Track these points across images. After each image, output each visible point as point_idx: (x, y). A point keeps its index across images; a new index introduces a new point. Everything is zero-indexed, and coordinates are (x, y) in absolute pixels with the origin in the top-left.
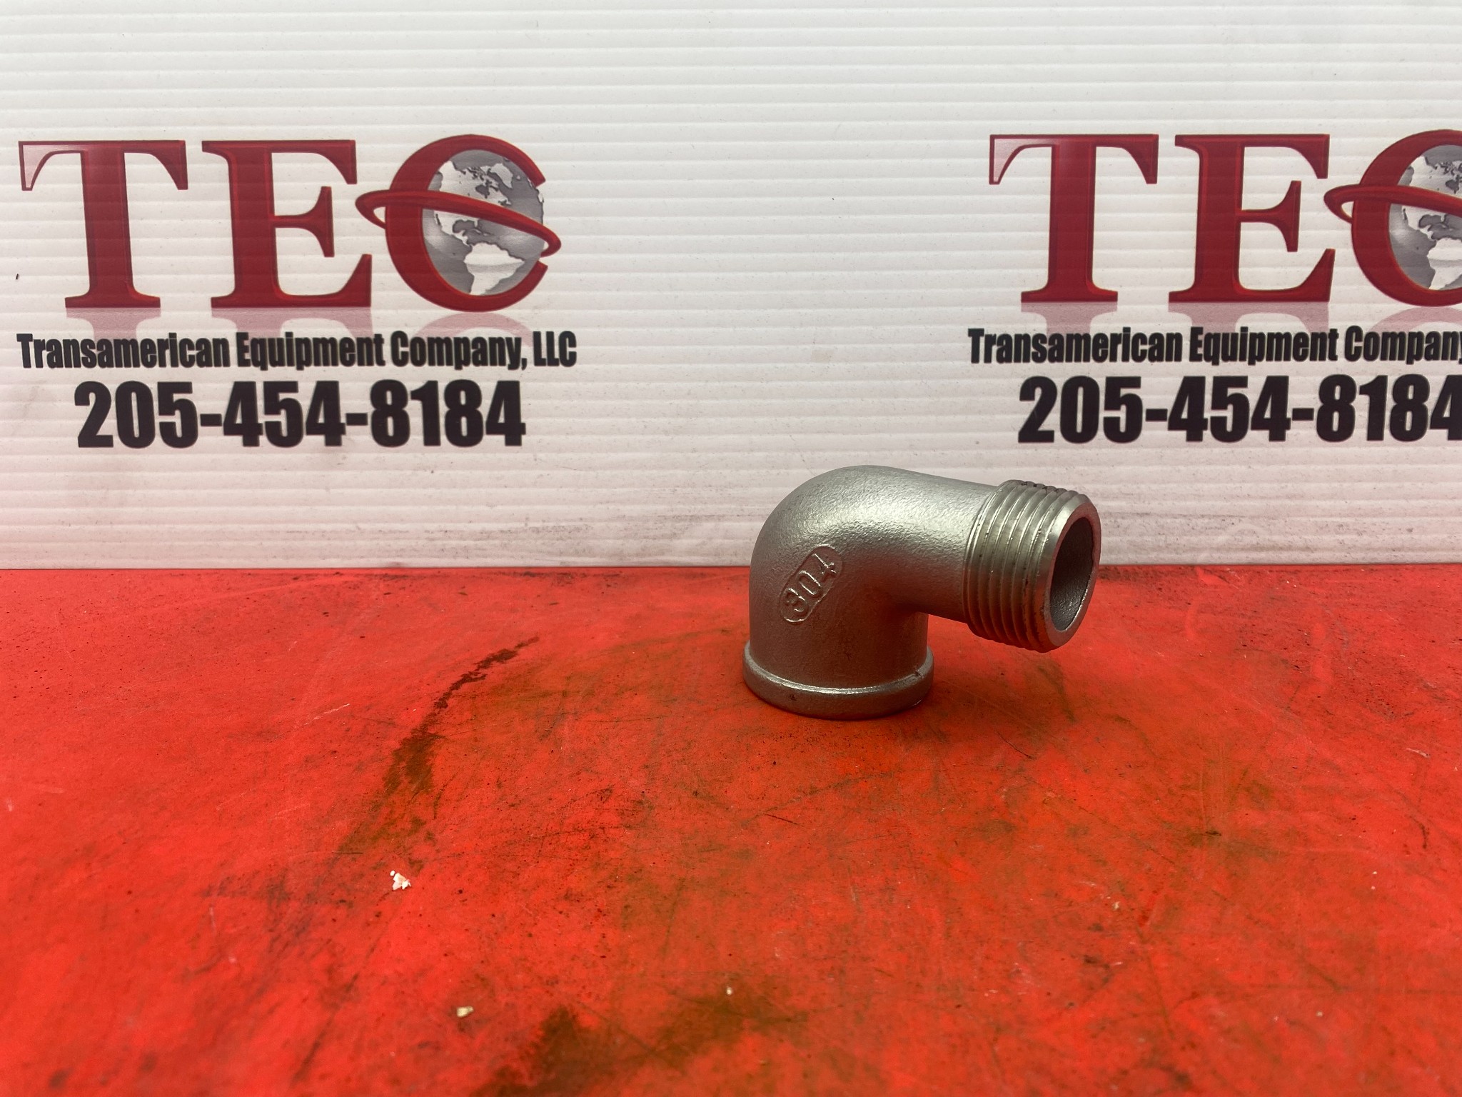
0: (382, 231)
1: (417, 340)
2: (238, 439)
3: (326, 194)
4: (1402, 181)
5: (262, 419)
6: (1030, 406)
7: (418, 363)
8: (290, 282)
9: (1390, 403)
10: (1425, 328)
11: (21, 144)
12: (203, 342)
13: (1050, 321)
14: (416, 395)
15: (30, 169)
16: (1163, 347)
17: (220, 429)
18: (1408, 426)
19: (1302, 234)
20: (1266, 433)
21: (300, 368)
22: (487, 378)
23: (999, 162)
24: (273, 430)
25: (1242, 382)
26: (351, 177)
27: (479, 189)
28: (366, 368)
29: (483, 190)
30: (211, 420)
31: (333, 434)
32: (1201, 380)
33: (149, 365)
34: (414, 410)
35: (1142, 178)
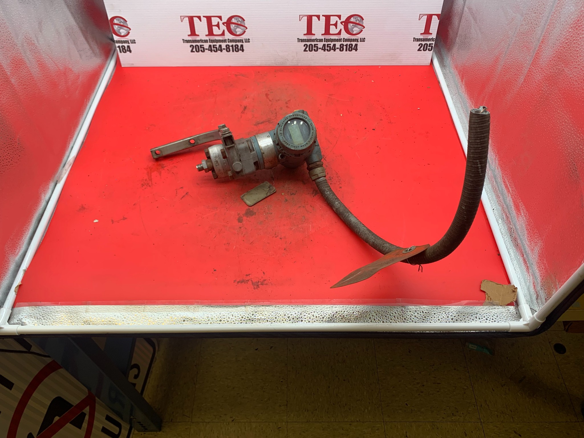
0: (225, 27)
1: (231, 40)
2: (210, 51)
3: (218, 23)
4: (350, 21)
5: (213, 49)
6: (305, 47)
7: (231, 42)
8: (215, 33)
9: (348, 47)
10: (353, 38)
11: (181, 16)
12: (205, 40)
13: (307, 37)
14: (231, 46)
15: (182, 20)
16: (321, 40)
17: (207, 50)
18: (350, 50)
19: (338, 27)
20: (333, 51)
21: (217, 43)
22: (239, 44)
23: (300, 19)
24: (214, 50)
25: (330, 44)
26: (221, 20)
27: (237, 22)
28: (225, 43)
29: (238, 22)
30: (206, 49)
31: (221, 51)
32: (325, 44)
33: (199, 43)
34: (231, 48)
35: (317, 20)
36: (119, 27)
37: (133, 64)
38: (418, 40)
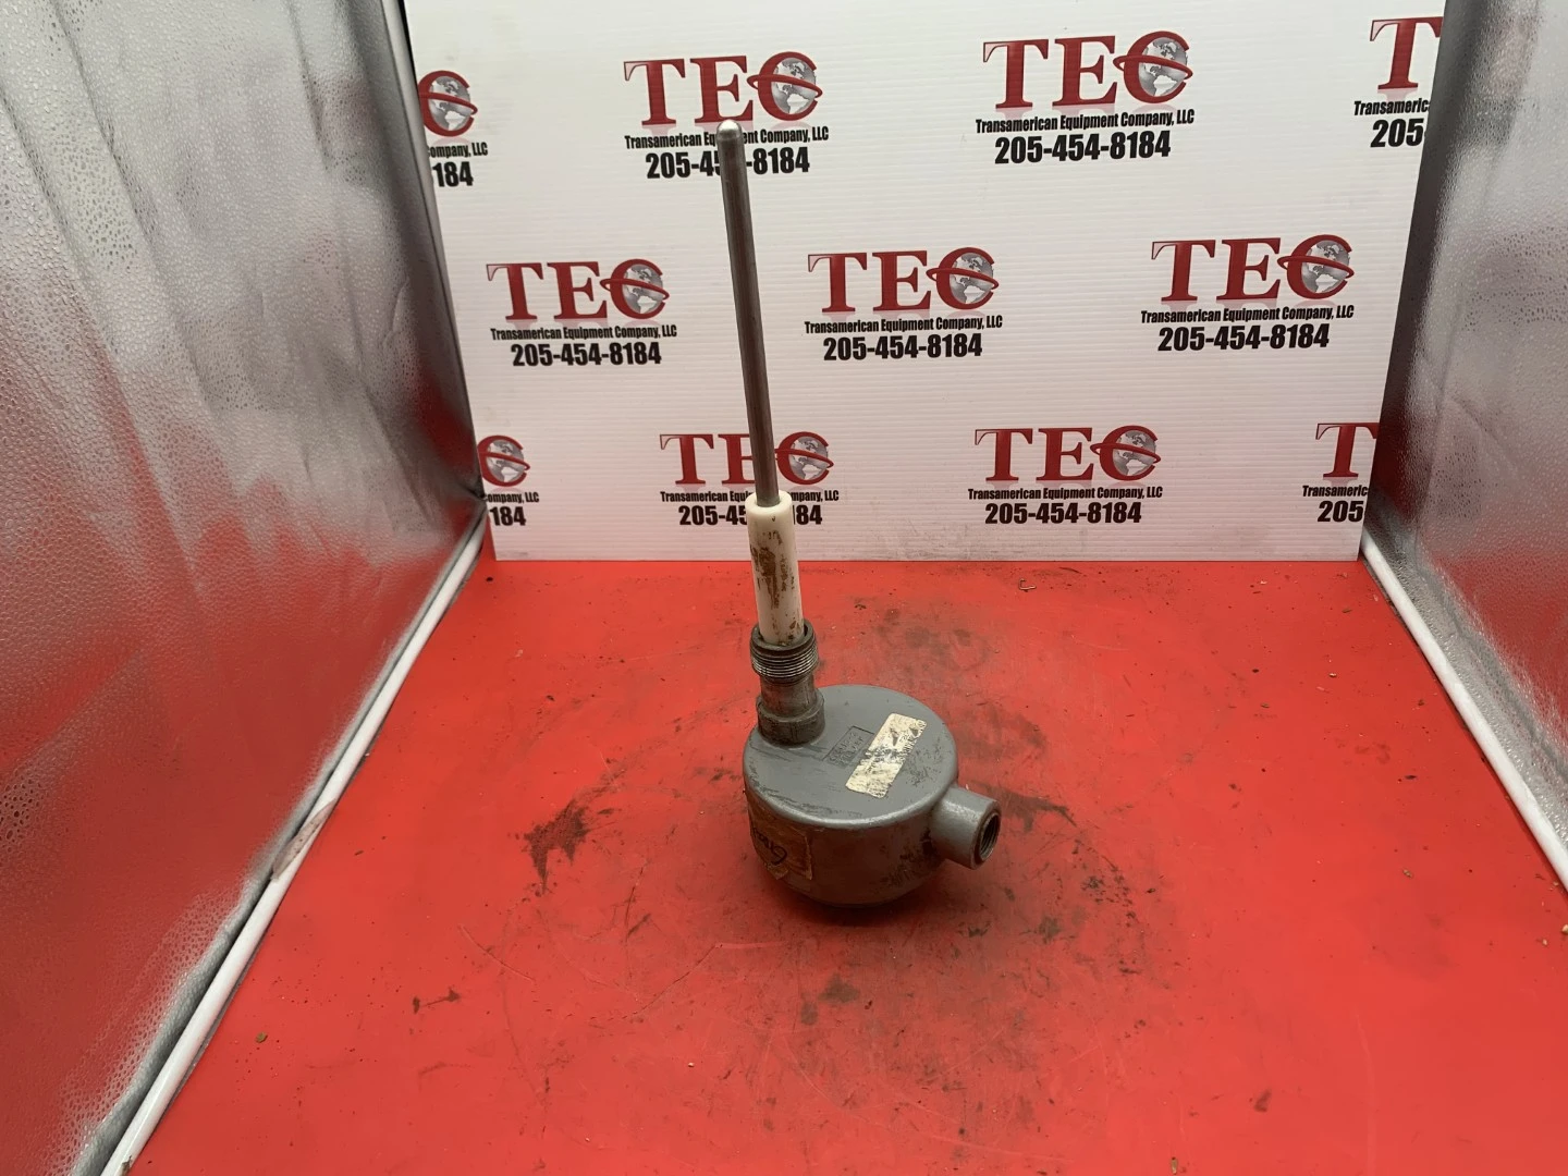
36: (501, 462)
37: (525, 554)
38: (1317, 492)
